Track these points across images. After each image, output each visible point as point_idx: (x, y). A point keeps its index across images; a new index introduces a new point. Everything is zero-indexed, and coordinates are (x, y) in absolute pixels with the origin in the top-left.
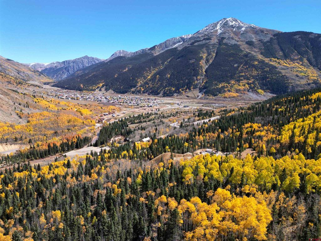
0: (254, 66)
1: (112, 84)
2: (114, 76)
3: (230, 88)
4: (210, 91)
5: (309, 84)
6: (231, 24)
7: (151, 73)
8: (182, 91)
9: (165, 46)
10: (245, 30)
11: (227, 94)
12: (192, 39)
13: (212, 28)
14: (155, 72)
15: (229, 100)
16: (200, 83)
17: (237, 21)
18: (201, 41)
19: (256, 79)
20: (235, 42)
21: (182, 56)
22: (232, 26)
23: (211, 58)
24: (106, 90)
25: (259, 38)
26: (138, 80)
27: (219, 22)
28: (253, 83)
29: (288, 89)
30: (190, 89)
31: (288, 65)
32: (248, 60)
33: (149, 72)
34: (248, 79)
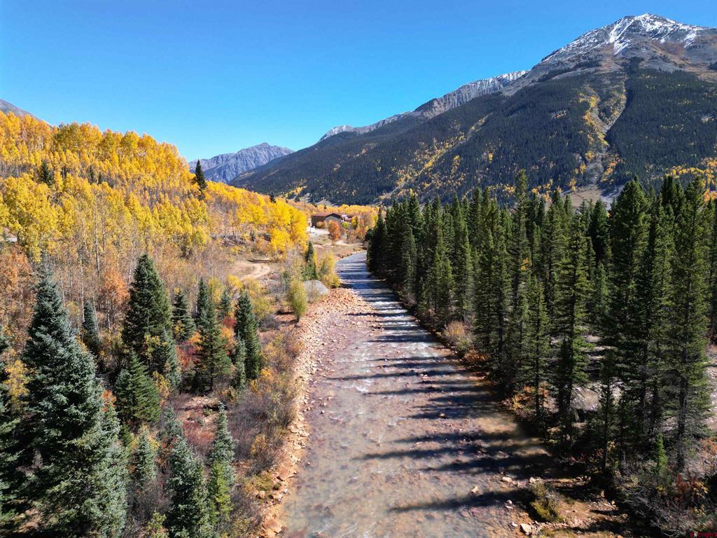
1: (326, 186)
2: (332, 169)
6: (649, 27)
7: (434, 153)
9: (458, 99)
10: (697, 40)
12: (541, 70)
13: (596, 41)
14: (444, 151)
16: (596, 168)
17: (665, 20)
18: (570, 71)
20: (674, 67)
21: (524, 107)
22: (655, 32)
23: (616, 105)
24: (311, 201)
26: (400, 173)
27: (612, 26)
30: (566, 188)
33: (426, 151)
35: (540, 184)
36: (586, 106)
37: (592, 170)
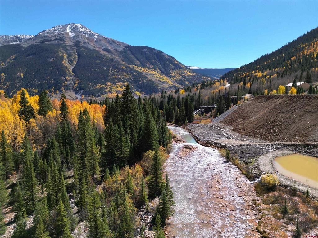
0: (123, 70)
3: (110, 89)
4: (89, 91)
6: (81, 30)
10: (98, 39)
11: (110, 95)
12: (39, 38)
13: (61, 30)
16: (71, 83)
17: (86, 28)
18: (53, 41)
19: (130, 82)
20: (92, 47)
22: (83, 32)
23: (74, 59)
25: (113, 48)
27: (67, 25)
30: (60, 91)
31: (148, 72)
32: (115, 64)
34: (122, 81)
35: (49, 89)
36: (62, 58)
37: (69, 84)
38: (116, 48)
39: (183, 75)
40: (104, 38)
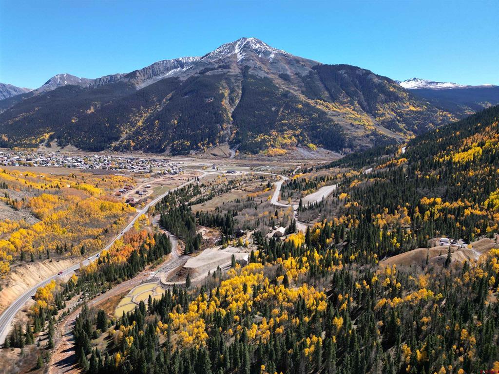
0: (298, 110)
2: (70, 121)
3: (273, 142)
4: (246, 146)
5: (368, 136)
6: (254, 47)
7: (142, 116)
8: (202, 147)
9: (153, 72)
10: (275, 58)
11: (271, 151)
12: (201, 65)
13: (229, 51)
14: (149, 115)
15: (276, 159)
16: (227, 133)
17: (261, 43)
18: (215, 70)
19: (304, 128)
20: (264, 73)
21: (192, 91)
22: (256, 50)
23: (237, 96)
24: (60, 146)
25: (295, 71)
26: (122, 128)
27: (237, 42)
28: (301, 134)
29: (345, 143)
30: (214, 144)
31: (338, 110)
32: (288, 102)
33: (137, 114)
34: (293, 129)
35: (202, 141)
36: (223, 95)
38: (299, 71)
39: (399, 111)
40: (283, 57)
